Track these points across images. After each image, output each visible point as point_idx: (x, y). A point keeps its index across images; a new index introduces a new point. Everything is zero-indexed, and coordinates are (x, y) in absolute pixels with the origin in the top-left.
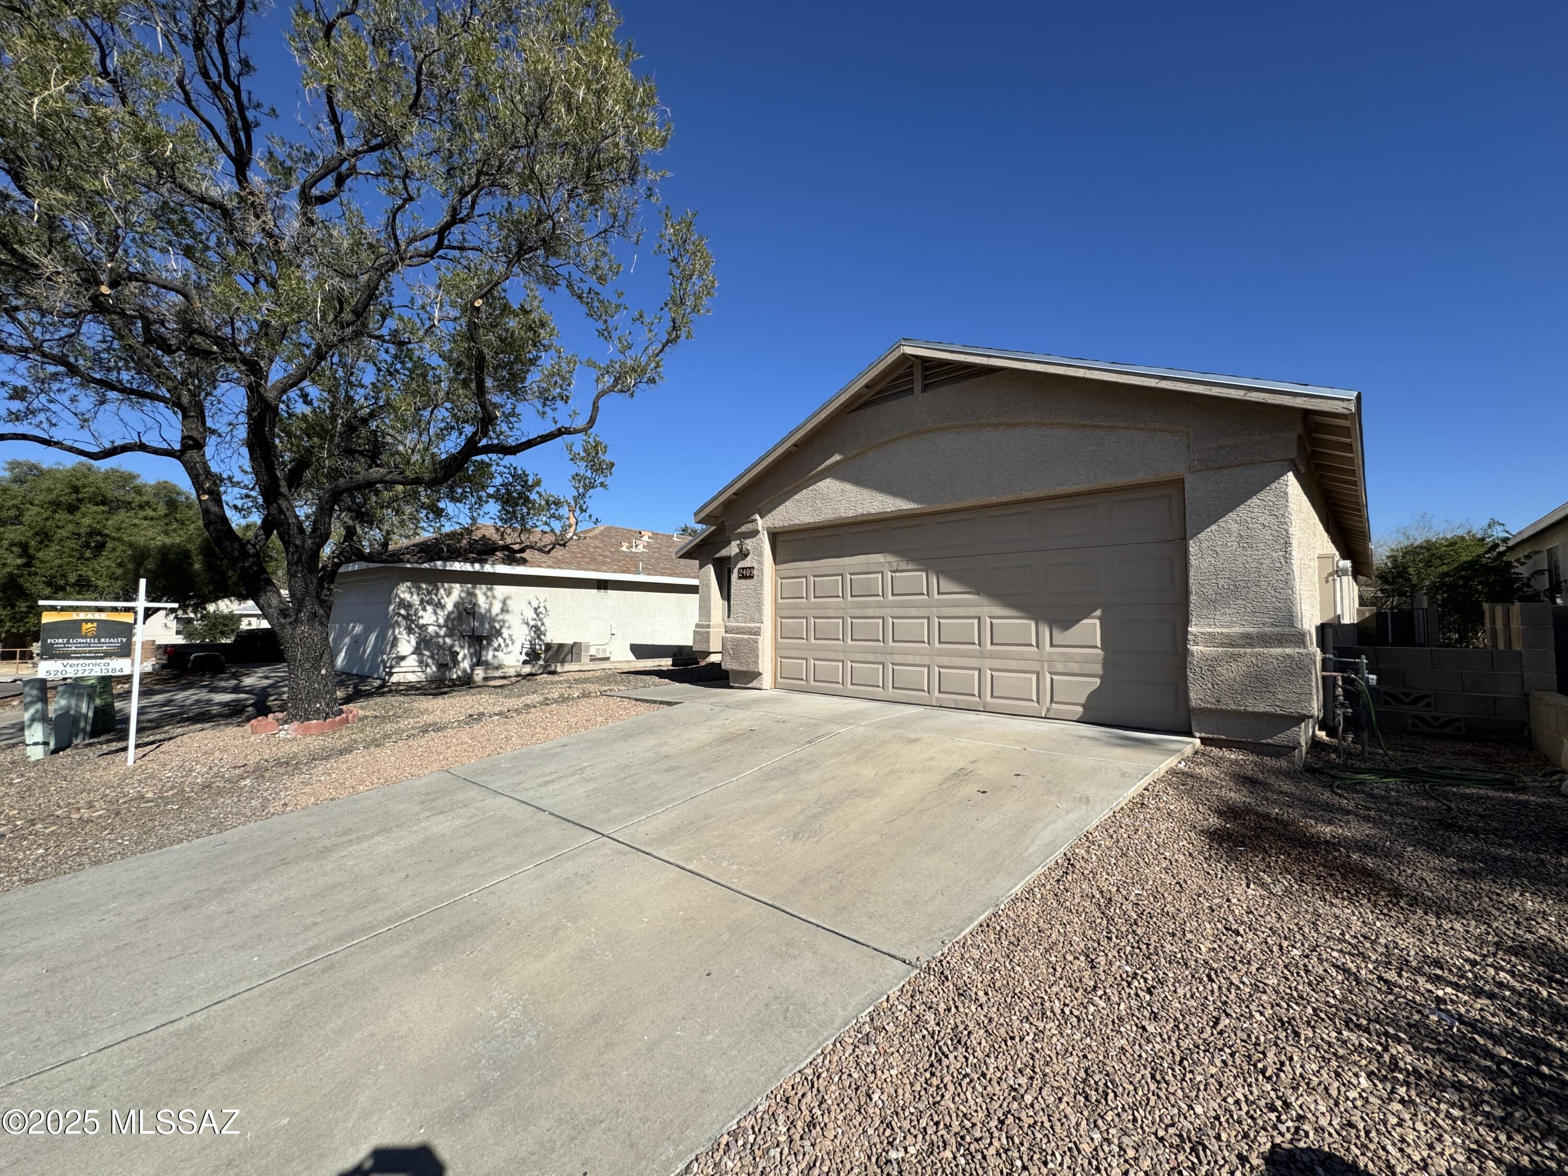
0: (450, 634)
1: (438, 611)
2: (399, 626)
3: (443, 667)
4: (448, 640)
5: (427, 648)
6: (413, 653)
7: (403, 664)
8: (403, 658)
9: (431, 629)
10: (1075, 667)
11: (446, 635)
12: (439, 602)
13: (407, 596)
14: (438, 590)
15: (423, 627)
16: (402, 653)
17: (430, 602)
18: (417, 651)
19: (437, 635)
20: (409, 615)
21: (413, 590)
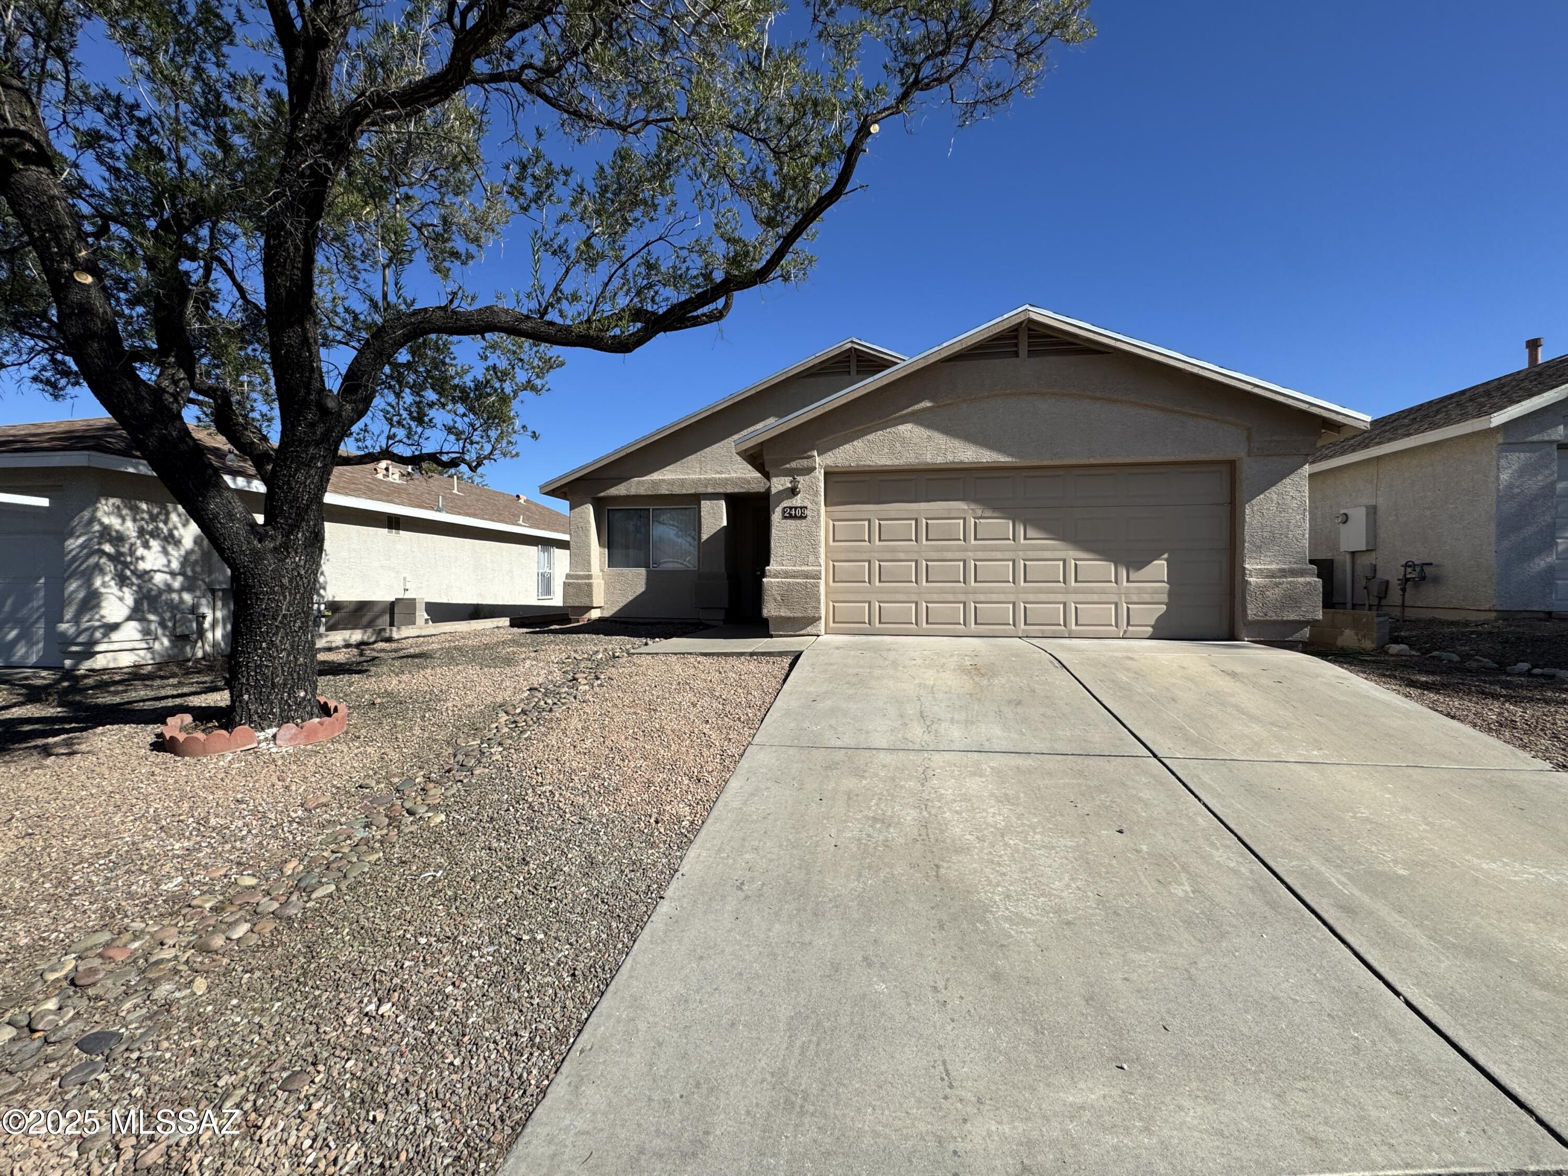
0: (188, 587)
1: (170, 549)
2: (102, 572)
3: (181, 639)
4: (187, 597)
5: (155, 611)
6: (129, 619)
7: (115, 636)
8: (115, 627)
9: (159, 579)
10: (1147, 598)
11: (183, 589)
12: (171, 535)
13: (113, 522)
14: (167, 514)
15: (145, 576)
16: (112, 619)
17: (155, 534)
18: (136, 614)
19: (169, 589)
20: (120, 554)
21: (125, 512)
